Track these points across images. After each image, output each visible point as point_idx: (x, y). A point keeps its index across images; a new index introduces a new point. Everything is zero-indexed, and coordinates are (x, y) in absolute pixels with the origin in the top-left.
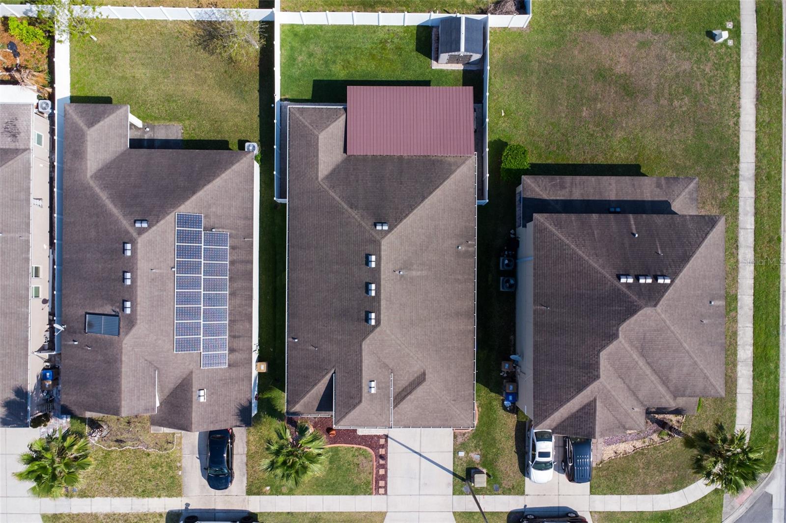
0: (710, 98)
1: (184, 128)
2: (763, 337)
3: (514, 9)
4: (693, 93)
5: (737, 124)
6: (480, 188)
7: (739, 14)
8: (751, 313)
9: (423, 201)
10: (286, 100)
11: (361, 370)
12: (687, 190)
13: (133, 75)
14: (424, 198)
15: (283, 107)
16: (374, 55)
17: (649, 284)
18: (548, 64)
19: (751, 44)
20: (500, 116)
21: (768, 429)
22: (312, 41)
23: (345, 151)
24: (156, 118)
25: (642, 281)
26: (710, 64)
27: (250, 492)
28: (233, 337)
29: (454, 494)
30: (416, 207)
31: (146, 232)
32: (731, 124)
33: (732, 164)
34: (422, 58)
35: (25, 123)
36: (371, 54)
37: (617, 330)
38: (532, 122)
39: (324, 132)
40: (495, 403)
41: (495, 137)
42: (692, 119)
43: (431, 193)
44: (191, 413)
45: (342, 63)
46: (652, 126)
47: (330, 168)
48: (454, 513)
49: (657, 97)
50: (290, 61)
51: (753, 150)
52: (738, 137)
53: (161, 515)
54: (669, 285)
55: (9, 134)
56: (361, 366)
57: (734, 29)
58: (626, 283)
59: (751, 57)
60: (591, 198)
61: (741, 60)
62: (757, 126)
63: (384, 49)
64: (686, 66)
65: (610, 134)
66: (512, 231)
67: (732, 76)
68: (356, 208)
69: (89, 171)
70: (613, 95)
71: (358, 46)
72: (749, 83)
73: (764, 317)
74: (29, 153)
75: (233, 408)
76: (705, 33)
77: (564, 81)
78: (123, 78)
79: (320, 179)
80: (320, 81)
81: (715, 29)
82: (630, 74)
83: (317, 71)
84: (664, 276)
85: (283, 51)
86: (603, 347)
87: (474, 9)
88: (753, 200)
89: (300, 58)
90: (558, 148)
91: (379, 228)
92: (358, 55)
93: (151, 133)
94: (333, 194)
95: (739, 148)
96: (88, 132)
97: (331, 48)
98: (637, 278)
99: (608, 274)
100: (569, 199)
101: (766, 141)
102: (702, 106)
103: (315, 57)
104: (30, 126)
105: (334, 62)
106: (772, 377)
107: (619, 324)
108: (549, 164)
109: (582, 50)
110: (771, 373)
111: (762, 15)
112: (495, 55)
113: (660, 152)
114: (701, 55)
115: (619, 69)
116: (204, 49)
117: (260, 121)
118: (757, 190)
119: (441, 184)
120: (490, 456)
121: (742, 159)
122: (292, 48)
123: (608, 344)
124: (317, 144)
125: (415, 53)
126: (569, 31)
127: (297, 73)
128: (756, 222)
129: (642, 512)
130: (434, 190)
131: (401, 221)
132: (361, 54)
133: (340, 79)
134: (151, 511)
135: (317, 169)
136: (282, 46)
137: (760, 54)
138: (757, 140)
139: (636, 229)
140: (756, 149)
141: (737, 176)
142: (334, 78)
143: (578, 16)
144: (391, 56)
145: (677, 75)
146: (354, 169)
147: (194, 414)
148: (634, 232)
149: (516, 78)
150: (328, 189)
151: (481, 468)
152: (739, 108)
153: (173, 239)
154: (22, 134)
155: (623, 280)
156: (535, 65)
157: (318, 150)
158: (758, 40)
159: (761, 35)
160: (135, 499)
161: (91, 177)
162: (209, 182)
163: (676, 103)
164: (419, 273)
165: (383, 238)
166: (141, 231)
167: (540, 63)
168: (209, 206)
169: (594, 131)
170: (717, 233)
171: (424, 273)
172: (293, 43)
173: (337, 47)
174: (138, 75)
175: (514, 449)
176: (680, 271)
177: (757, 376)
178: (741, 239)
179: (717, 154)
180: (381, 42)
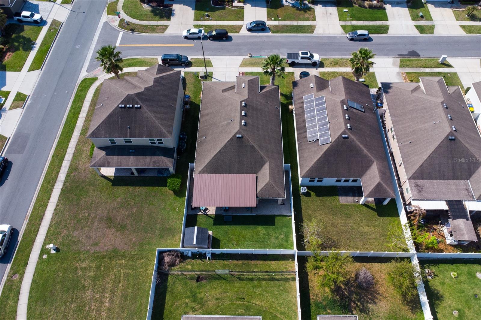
0: (68, 217)
1: (339, 201)
2: (73, 120)
3: (165, 258)
4: (76, 219)
5: (57, 206)
6: (192, 176)
7: (38, 262)
8: (76, 129)
9: (220, 150)
10: (289, 216)
11: (248, 90)
12: (96, 160)
13: (370, 228)
14: (220, 151)
15: (290, 212)
16: (243, 238)
17: (128, 104)
18: (150, 233)
19: (37, 246)
20: (178, 208)
21: (81, 91)
22: (277, 245)
23: (257, 177)
24: (354, 206)
25: (131, 106)
26: (63, 234)
27: (293, 73)
28: (303, 107)
29: (212, 72)
30: (224, 146)
31: (342, 133)
32: (60, 206)
33: (66, 187)
34: (217, 237)
35: (413, 191)
36: (245, 238)
37: (144, 90)
38: (163, 205)
39: (267, 182)
40: (193, 98)
41: (182, 199)
42: (80, 207)
43: (216, 154)
44: (315, 80)
45: (260, 234)
46: (102, 203)
47: (264, 168)
48: (213, 67)
49: (95, 217)
50: (288, 235)
51: (53, 194)
52: (58, 200)
53: (327, 67)
54: (120, 104)
55: (420, 186)
56: (248, 91)
57: (43, 254)
58: (138, 105)
59: (39, 239)
60: (142, 157)
61: (45, 237)
62: (47, 205)
63: (237, 241)
64: (76, 233)
65: (124, 200)
66: (178, 158)
67: (52, 229)
68: (251, 146)
69: (376, 164)
70: (119, 218)
71: (252, 242)
72: (44, 226)
73: (70, 127)
74: (408, 178)
75: (300, 86)
76: (60, 251)
77: (143, 225)
78: (374, 226)
79: (268, 162)
80: (272, 225)
81: (54, 253)
82: (107, 229)
83: (273, 230)
84: (121, 108)
85: (292, 240)
86: (151, 86)
87: (187, 263)
88: (60, 172)
89: (282, 236)
90: (151, 194)
91: (240, 135)
92: (252, 238)
93: (355, 199)
94: (262, 154)
95: (60, 194)
96: (379, 180)
97: (266, 242)
98: (133, 107)
99: (145, 109)
100: (152, 157)
101: (45, 198)
102: (73, 213)
103: (275, 237)
104: (411, 190)
105: (264, 234)
106: (74, 107)
107: (143, 91)
108: (157, 186)
109: (131, 240)
110: (74, 108)
111: (25, 262)
112: (178, 238)
113: (101, 192)
114: (66, 239)
115: (113, 230)
116: (334, 241)
117: (301, 206)
118: (57, 176)
119: (211, 160)
120: (197, 82)
121: (60, 190)
122: (287, 242)
123: (149, 87)
124: (270, 177)
125: (221, 239)
126: (136, 251)
127: (283, 229)
128: (62, 163)
129: (139, 67)
130: (215, 156)
131: (231, 139)
132: (250, 238)
133: (261, 226)
134: (330, 68)
135: (269, 166)
136: (293, 242)
137: (33, 241)
138: (49, 199)
139: (127, 131)
140: (51, 194)
141: (65, 183)
142: (264, 226)
143: (130, 259)
144: (234, 237)
145: (82, 228)
146: (252, 168)
147: (314, 80)
148: (129, 129)
149: (168, 227)
150: (264, 157)
151: (201, 79)
152: (53, 213)
153: (331, 133)
154: (413, 186)
155: (139, 106)
156: (157, 233)
157: (270, 174)
158: (32, 248)
159: (29, 251)
160: (338, 71)
161: (374, 162)
162: (319, 159)
163: (86, 215)
164: (224, 123)
165: (239, 130)
166: (344, 133)
167: (154, 234)
168: (318, 150)
169: (132, 201)
170: (92, 129)
171: (221, 124)
172: (287, 244)
173: (263, 242)
174: (367, 227)
175: (187, 84)
176: (114, 110)
177: (80, 108)
178: (71, 156)
179: (72, 192)
180: (239, 244)
